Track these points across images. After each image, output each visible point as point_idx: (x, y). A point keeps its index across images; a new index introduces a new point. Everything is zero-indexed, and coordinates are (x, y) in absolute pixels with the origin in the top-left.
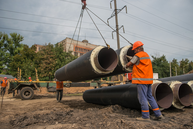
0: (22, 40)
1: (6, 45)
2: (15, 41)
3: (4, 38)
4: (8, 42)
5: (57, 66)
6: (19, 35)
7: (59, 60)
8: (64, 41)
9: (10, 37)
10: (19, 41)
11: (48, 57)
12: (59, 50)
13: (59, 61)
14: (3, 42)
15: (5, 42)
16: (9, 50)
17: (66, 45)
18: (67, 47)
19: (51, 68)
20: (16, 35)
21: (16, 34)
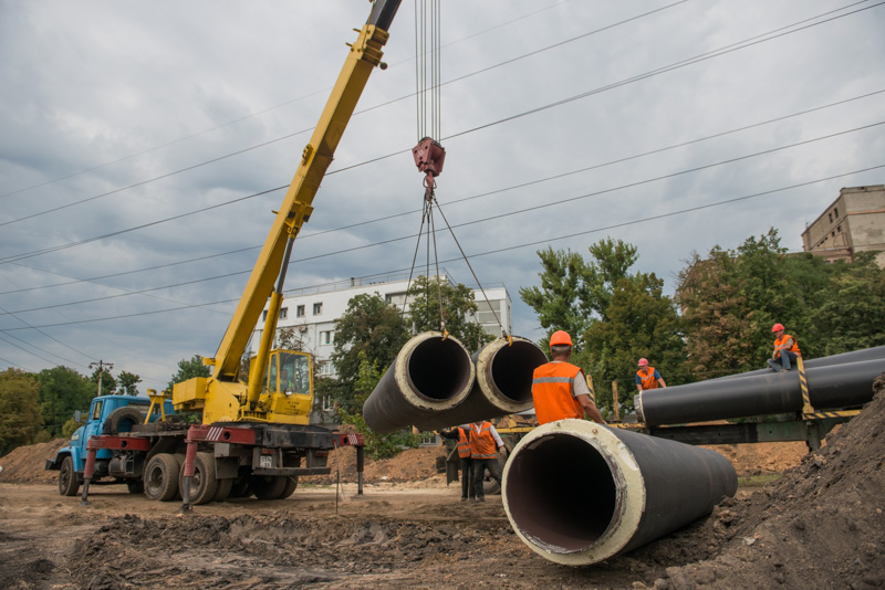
0: (632, 258)
1: (583, 294)
2: (610, 268)
3: (572, 269)
4: (587, 278)
5: (760, 344)
6: (621, 243)
7: (766, 315)
8: (836, 210)
9: (590, 260)
10: (625, 268)
11: (712, 311)
12: (760, 270)
13: (766, 320)
14: (573, 283)
15: (581, 283)
16: (596, 308)
17: (847, 224)
18: (854, 237)
19: (735, 357)
20: (610, 250)
21: (610, 244)
